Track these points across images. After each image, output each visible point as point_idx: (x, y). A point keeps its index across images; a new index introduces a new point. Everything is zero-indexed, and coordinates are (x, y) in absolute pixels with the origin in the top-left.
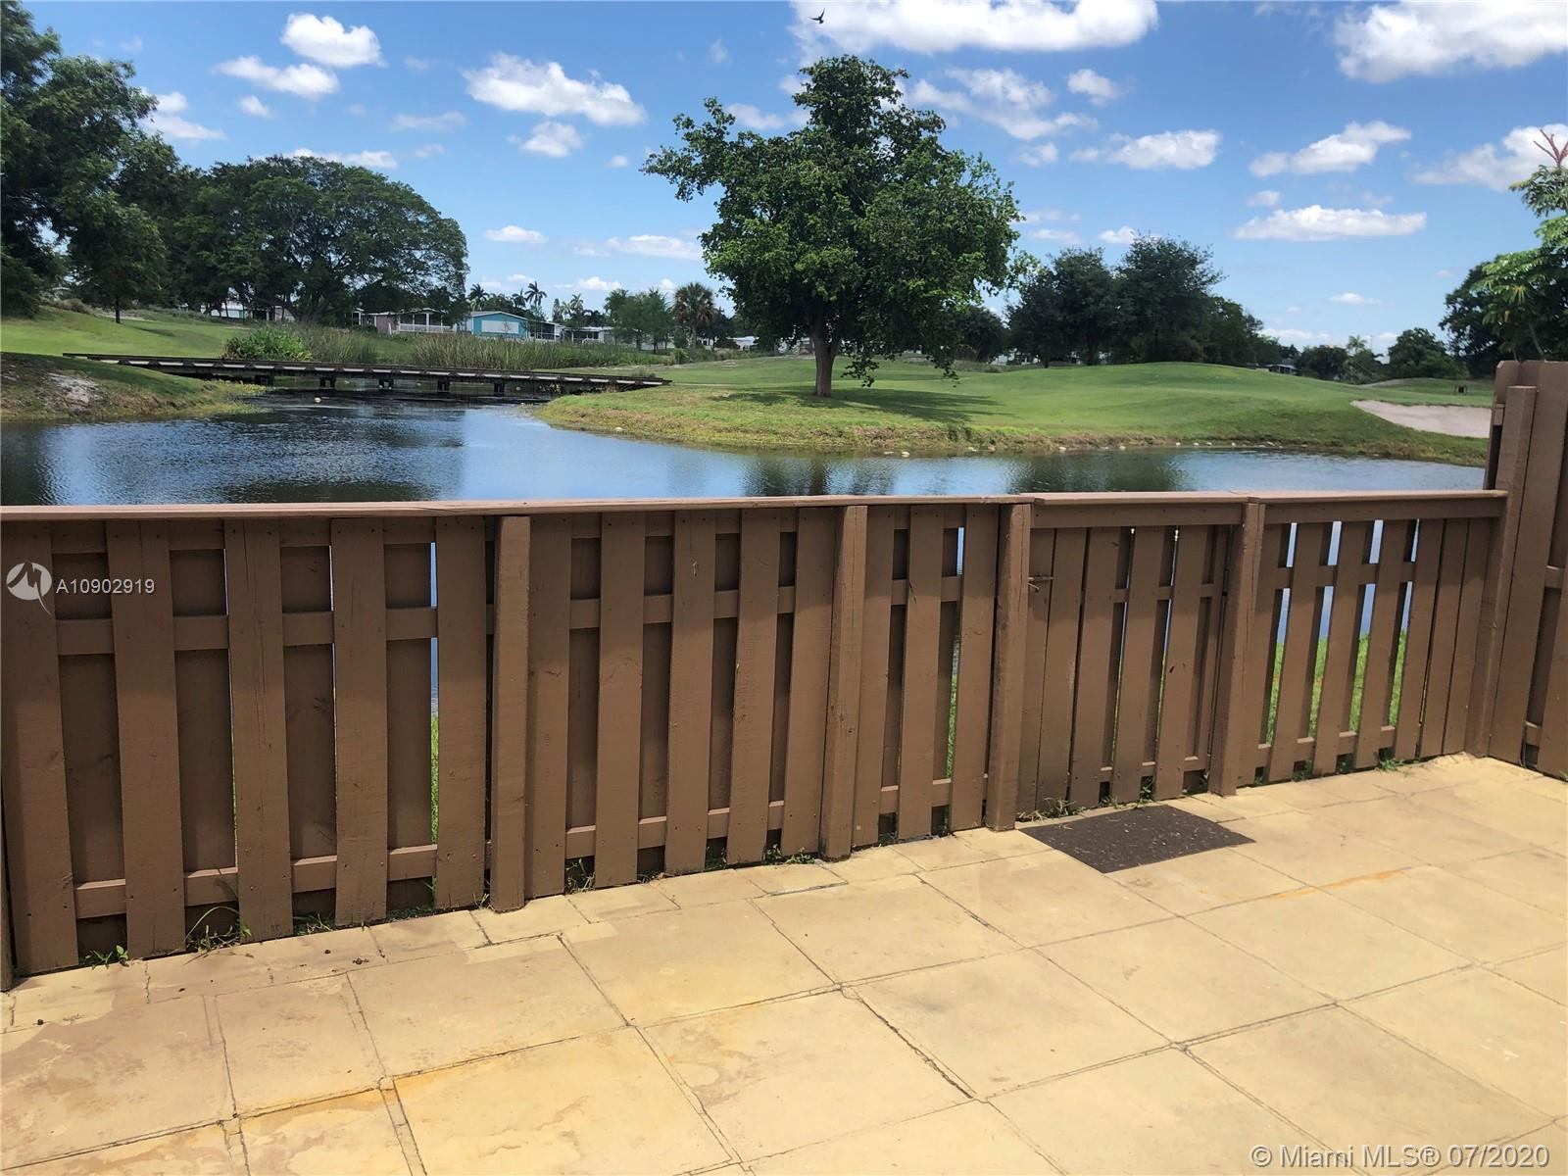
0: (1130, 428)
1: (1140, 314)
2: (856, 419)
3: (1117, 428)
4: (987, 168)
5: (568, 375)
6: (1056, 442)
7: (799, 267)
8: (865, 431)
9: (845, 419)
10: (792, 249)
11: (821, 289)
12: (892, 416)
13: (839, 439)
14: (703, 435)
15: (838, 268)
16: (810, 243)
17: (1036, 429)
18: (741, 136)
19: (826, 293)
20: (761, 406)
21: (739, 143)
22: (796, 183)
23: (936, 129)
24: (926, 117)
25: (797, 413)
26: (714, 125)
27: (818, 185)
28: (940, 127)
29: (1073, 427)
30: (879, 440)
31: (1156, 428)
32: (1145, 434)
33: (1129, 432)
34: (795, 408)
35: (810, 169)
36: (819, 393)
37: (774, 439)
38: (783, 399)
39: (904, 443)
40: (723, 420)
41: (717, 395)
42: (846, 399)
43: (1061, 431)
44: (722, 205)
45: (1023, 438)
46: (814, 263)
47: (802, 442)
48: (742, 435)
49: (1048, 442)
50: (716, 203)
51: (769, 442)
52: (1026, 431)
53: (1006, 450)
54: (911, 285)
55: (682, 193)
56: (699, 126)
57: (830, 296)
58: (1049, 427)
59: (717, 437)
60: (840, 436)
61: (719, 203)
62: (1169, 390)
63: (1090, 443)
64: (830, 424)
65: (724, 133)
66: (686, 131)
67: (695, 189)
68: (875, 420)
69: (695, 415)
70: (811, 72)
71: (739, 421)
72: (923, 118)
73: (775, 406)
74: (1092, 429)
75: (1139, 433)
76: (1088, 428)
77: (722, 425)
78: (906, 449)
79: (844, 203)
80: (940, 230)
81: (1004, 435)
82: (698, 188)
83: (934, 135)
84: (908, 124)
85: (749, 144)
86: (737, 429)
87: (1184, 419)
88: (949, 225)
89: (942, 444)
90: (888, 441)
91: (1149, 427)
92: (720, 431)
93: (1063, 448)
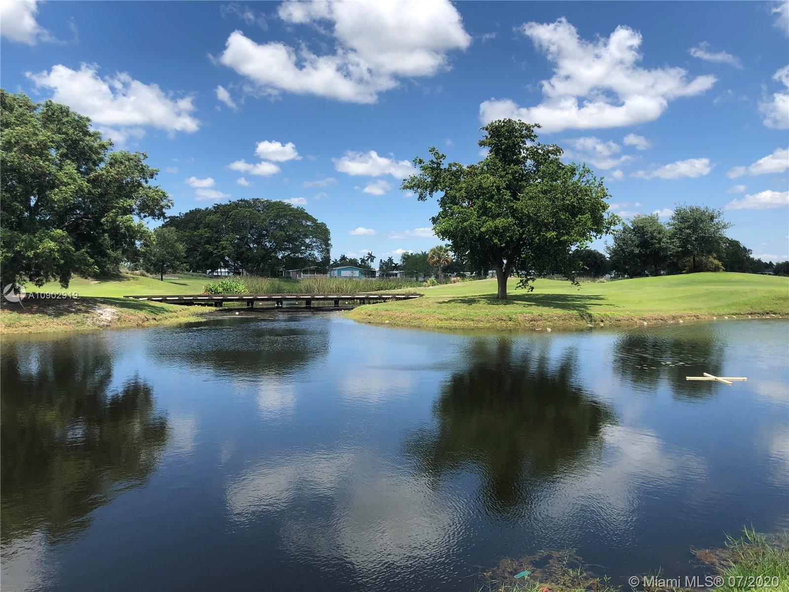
0: (684, 310)
1: (683, 246)
2: (520, 311)
3: (677, 310)
4: (588, 171)
5: (371, 295)
6: (640, 319)
7: (483, 229)
8: (526, 317)
9: (513, 311)
10: (480, 220)
11: (496, 241)
12: (541, 308)
13: (510, 322)
14: (432, 323)
15: (506, 229)
16: (489, 217)
17: (628, 312)
18: (450, 165)
19: (499, 243)
20: (466, 305)
21: (449, 168)
22: (480, 187)
23: (558, 154)
24: (552, 148)
25: (485, 308)
26: (435, 160)
27: (493, 186)
28: (560, 153)
29: (650, 311)
30: (533, 322)
31: (700, 309)
32: (693, 313)
33: (685, 312)
34: (485, 306)
35: (488, 178)
36: (500, 297)
37: (472, 323)
38: (479, 301)
39: (549, 323)
40: (443, 314)
41: (441, 301)
42: (515, 300)
43: (643, 313)
44: (441, 201)
45: (620, 318)
46: (491, 227)
47: (488, 325)
48: (454, 322)
49: (636, 320)
50: (438, 200)
51: (469, 325)
52: (622, 314)
53: (610, 325)
54: (549, 235)
55: (421, 197)
56: (427, 163)
57: (501, 244)
58: (635, 311)
59: (440, 324)
60: (510, 321)
61: (440, 200)
62: (706, 287)
63: (661, 320)
64: (504, 314)
65: (440, 164)
66: (420, 165)
67: (428, 194)
68: (532, 311)
69: (428, 312)
70: (487, 129)
71: (452, 314)
72: (551, 148)
73: (474, 305)
74: (661, 311)
75: (690, 312)
76: (659, 311)
77: (443, 317)
78: (549, 326)
79: (507, 195)
80: (563, 205)
81: (609, 317)
82: (430, 194)
83: (557, 157)
84: (542, 152)
85: (454, 169)
86: (451, 319)
87: (717, 304)
88: (568, 202)
89: (571, 323)
90: (539, 323)
91: (696, 309)
92: (442, 320)
93: (645, 323)
